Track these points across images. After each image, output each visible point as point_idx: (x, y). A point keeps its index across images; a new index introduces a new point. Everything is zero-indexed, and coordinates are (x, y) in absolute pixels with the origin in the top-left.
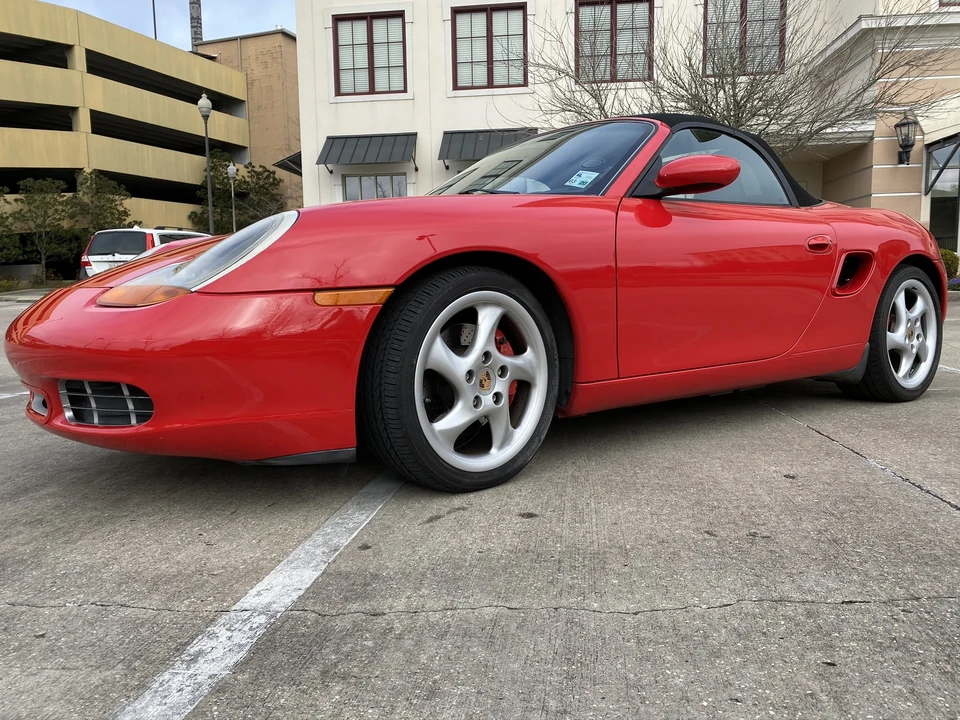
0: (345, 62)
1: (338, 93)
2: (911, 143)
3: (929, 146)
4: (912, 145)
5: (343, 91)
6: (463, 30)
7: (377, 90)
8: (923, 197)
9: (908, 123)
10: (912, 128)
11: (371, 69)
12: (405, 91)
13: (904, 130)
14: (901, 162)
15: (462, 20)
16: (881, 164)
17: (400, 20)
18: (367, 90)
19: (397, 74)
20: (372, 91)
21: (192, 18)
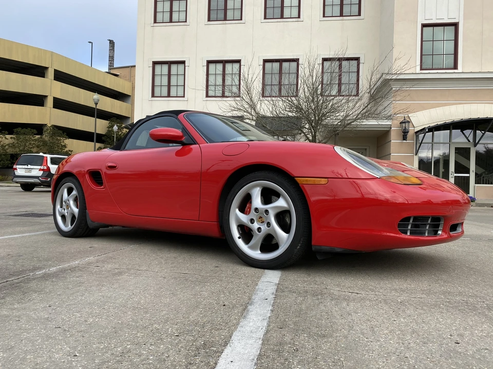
0: (157, 82)
1: (153, 96)
2: (407, 131)
3: (416, 133)
4: (408, 132)
5: (155, 95)
6: (212, 70)
7: (171, 96)
8: (415, 156)
9: (406, 122)
10: (407, 124)
11: (169, 86)
12: (184, 97)
13: (404, 125)
14: (404, 140)
15: (212, 66)
16: (395, 140)
17: (183, 65)
18: (167, 95)
19: (181, 89)
20: (169, 96)
21: (109, 57)
